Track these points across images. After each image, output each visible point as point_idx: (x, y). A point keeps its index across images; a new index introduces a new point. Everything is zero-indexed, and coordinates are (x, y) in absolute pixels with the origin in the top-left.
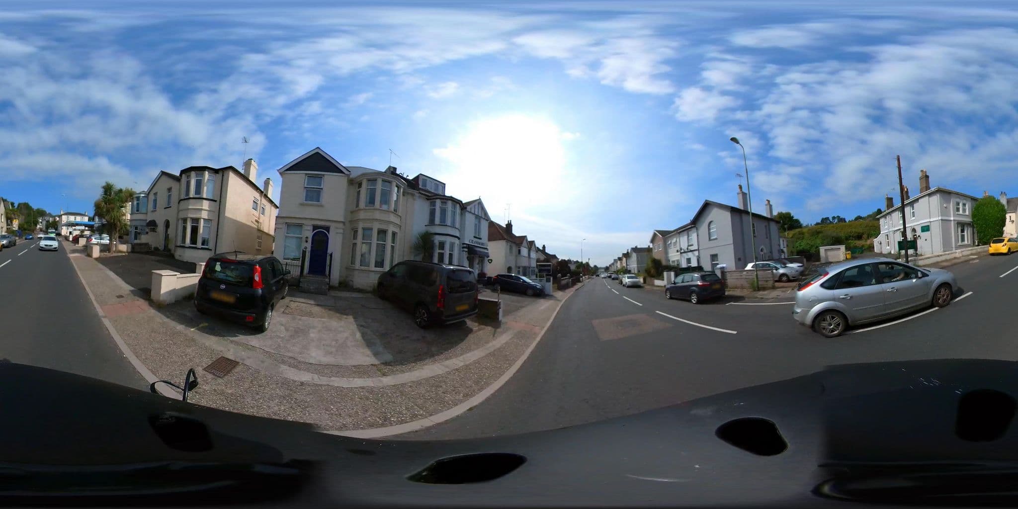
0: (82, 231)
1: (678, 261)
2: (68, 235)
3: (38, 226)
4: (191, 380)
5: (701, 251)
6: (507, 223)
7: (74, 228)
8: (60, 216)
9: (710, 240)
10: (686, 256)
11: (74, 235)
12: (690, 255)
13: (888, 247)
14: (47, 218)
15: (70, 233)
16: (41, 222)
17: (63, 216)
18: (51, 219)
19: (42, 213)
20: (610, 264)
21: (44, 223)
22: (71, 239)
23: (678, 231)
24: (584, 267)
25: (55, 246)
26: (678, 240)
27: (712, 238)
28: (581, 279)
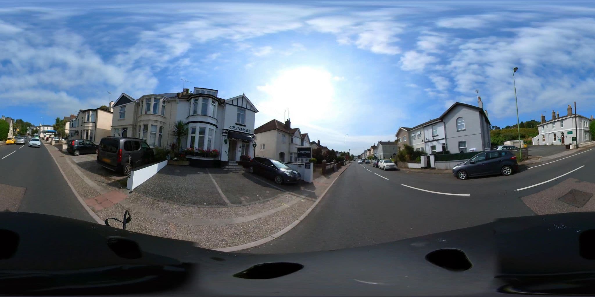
0: (51, 135)
1: (422, 148)
2: (44, 137)
3: (27, 132)
4: (127, 217)
5: (448, 140)
6: (287, 120)
7: (46, 133)
8: (39, 127)
9: (458, 131)
10: (430, 144)
11: (47, 137)
12: (435, 143)
13: (544, 142)
14: (32, 128)
15: (45, 136)
16: (29, 130)
17: (41, 127)
18: (34, 129)
19: (29, 125)
20: (361, 153)
21: (31, 130)
22: (45, 139)
23: (424, 126)
24: (346, 155)
25: (39, 145)
26: (422, 132)
27: (459, 130)
28: (344, 163)
